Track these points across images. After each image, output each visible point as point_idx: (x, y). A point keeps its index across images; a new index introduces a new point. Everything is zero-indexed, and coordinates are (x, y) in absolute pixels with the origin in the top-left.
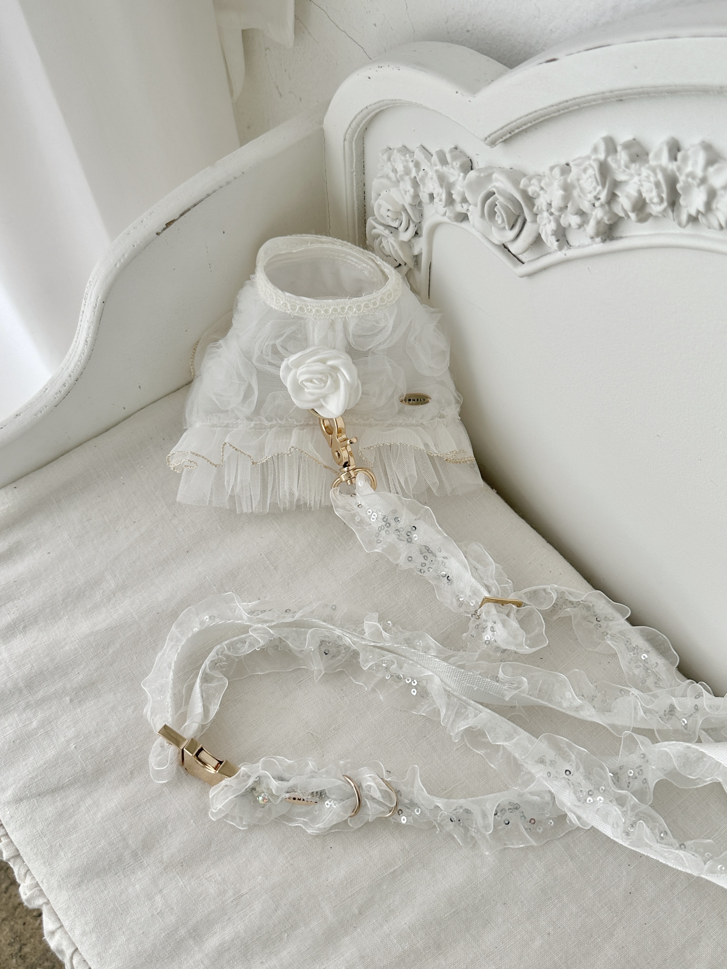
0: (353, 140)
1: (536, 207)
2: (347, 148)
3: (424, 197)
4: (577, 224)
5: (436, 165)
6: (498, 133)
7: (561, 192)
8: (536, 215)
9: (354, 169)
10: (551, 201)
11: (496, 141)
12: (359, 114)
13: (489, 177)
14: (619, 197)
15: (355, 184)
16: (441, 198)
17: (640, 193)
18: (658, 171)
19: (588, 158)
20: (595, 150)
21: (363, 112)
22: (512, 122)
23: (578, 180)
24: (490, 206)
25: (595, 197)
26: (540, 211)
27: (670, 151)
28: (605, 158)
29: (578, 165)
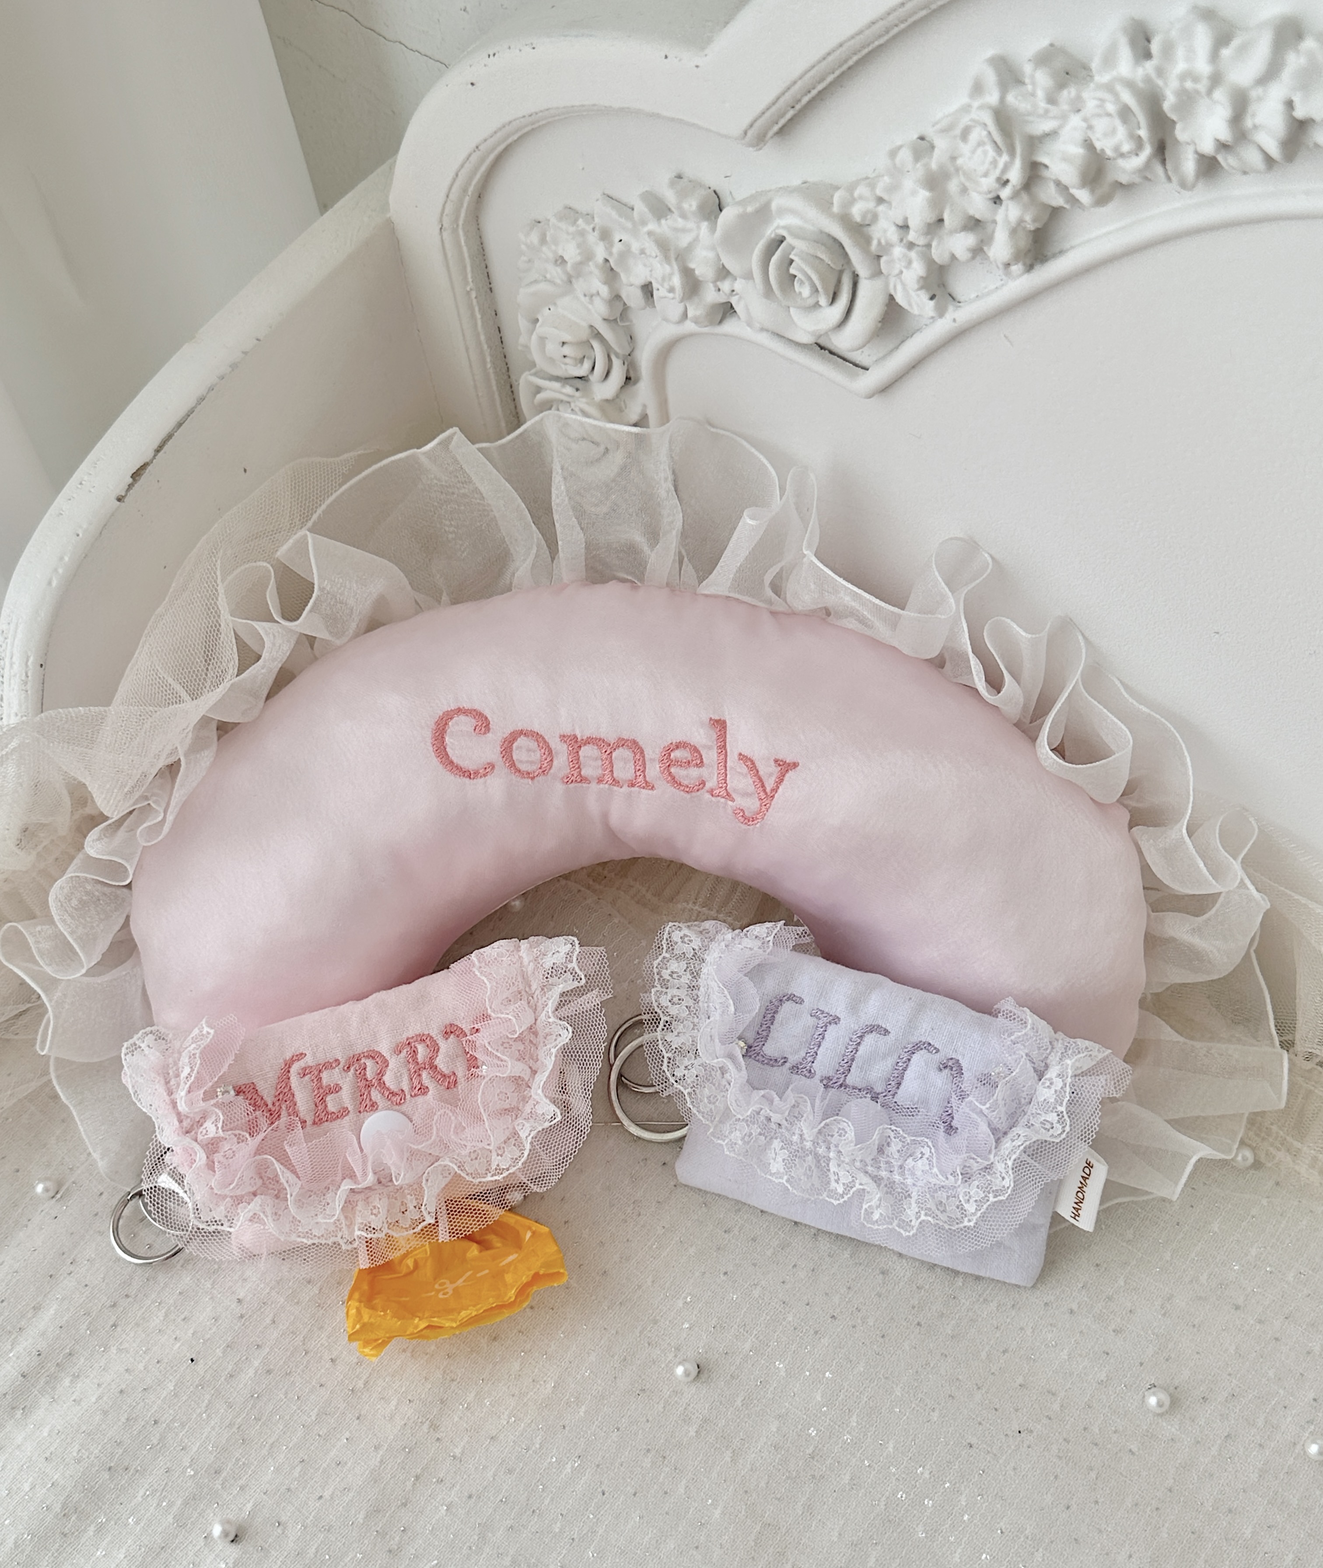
0: (458, 226)
1: (875, 243)
2: (448, 246)
3: (633, 296)
4: (969, 250)
5: (644, 223)
6: (768, 114)
7: (924, 194)
8: (879, 257)
9: (471, 284)
10: (906, 219)
11: (765, 135)
12: (462, 166)
13: (763, 213)
14: (1046, 166)
15: (479, 316)
16: (671, 284)
17: (1089, 145)
18: (1119, 88)
19: (966, 109)
20: (978, 89)
21: (471, 159)
22: (795, 83)
23: (953, 159)
24: (779, 268)
25: (998, 179)
26: (886, 248)
27: (1133, 43)
28: (1002, 99)
29: (946, 130)
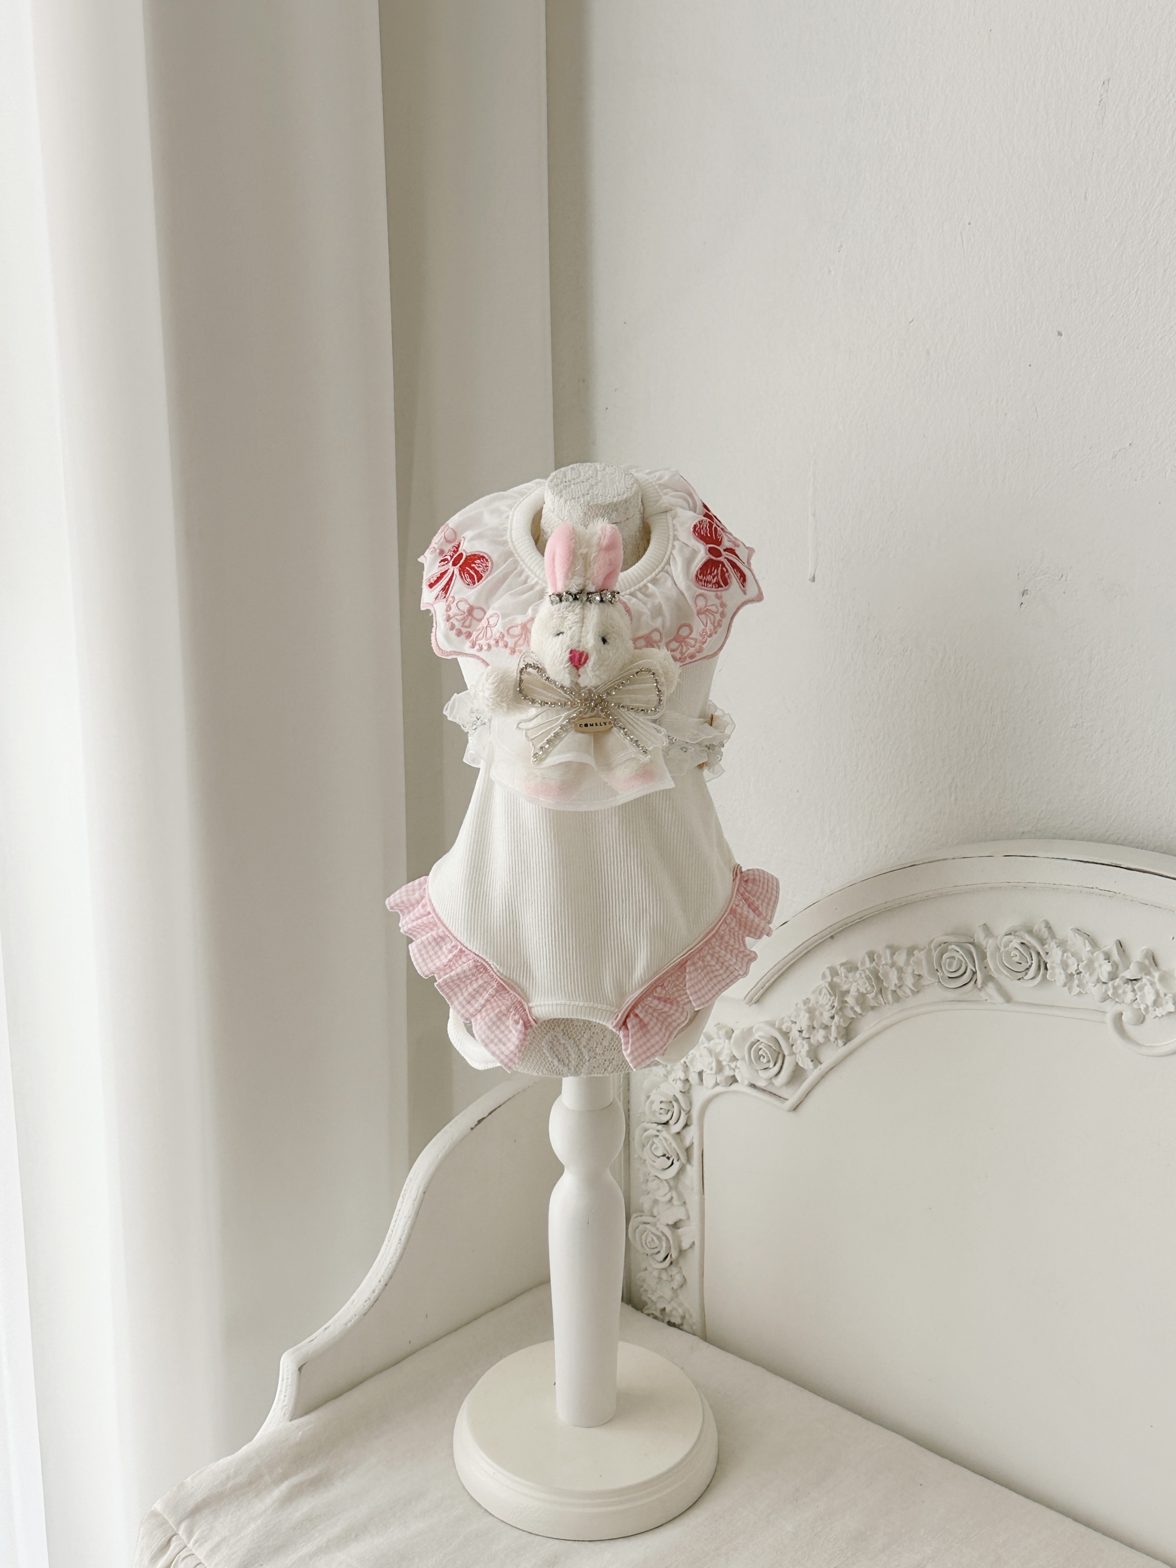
1: (791, 1040)
3: (694, 1078)
4: (823, 1039)
6: (753, 990)
7: (807, 1015)
8: (792, 1045)
10: (802, 1028)
11: (752, 1000)
13: (750, 1031)
16: (711, 1069)
17: (859, 992)
18: (866, 972)
19: (820, 985)
20: (824, 976)
22: (763, 978)
23: (817, 1003)
24: (755, 1051)
25: (831, 1005)
26: (795, 1041)
27: (869, 957)
28: (832, 980)
29: (814, 992)
